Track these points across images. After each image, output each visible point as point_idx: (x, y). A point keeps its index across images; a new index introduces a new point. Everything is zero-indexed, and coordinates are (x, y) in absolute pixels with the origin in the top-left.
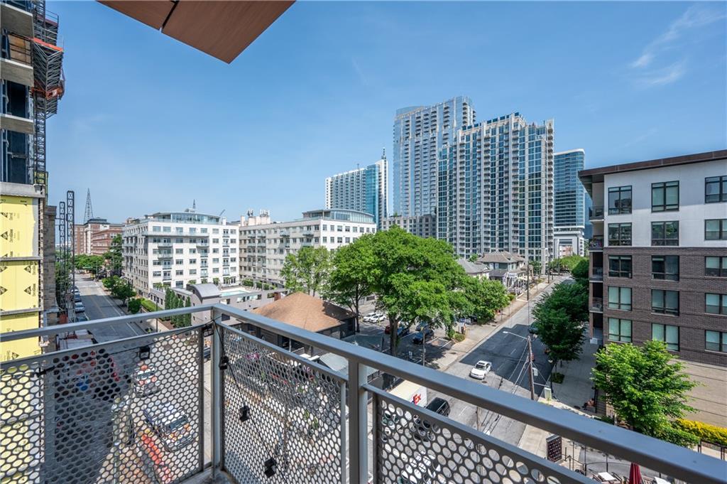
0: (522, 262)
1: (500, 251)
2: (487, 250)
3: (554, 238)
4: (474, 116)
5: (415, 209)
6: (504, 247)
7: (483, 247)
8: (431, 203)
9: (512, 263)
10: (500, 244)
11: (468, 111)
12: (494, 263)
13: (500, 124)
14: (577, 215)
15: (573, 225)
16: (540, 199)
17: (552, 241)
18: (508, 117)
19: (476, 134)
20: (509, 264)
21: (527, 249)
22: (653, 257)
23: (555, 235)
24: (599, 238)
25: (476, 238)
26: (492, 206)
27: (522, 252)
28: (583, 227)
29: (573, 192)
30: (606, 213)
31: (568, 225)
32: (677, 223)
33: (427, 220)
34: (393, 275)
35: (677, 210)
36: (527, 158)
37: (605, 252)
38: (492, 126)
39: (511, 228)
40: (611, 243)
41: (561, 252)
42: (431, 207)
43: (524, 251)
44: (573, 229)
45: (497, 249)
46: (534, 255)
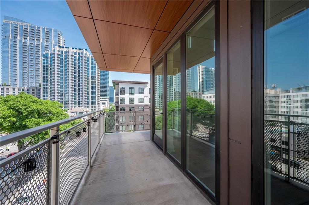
0: (89, 111)
1: (78, 107)
2: (72, 107)
3: (100, 102)
4: (64, 42)
5: (23, 83)
6: (81, 105)
7: (70, 105)
8: (36, 81)
9: (85, 112)
10: (78, 104)
11: (61, 38)
12: (77, 112)
13: (78, 51)
14: (107, 94)
15: (106, 97)
16: (95, 86)
17: (100, 103)
18: (82, 49)
19: (66, 51)
20: (84, 112)
21: (90, 106)
22: (130, 107)
23: (101, 101)
24: (117, 102)
25: (66, 101)
26: (75, 87)
27: (88, 107)
28: (109, 98)
29: (106, 85)
30: (119, 94)
31: (104, 97)
32: (134, 98)
33: (33, 90)
34: (27, 120)
35: (134, 95)
36: (90, 69)
37: (119, 106)
38: (75, 51)
39: (84, 97)
40: (120, 103)
41: (102, 107)
42: (36, 83)
43: (89, 107)
44: (106, 99)
45: (77, 106)
46: (93, 108)
